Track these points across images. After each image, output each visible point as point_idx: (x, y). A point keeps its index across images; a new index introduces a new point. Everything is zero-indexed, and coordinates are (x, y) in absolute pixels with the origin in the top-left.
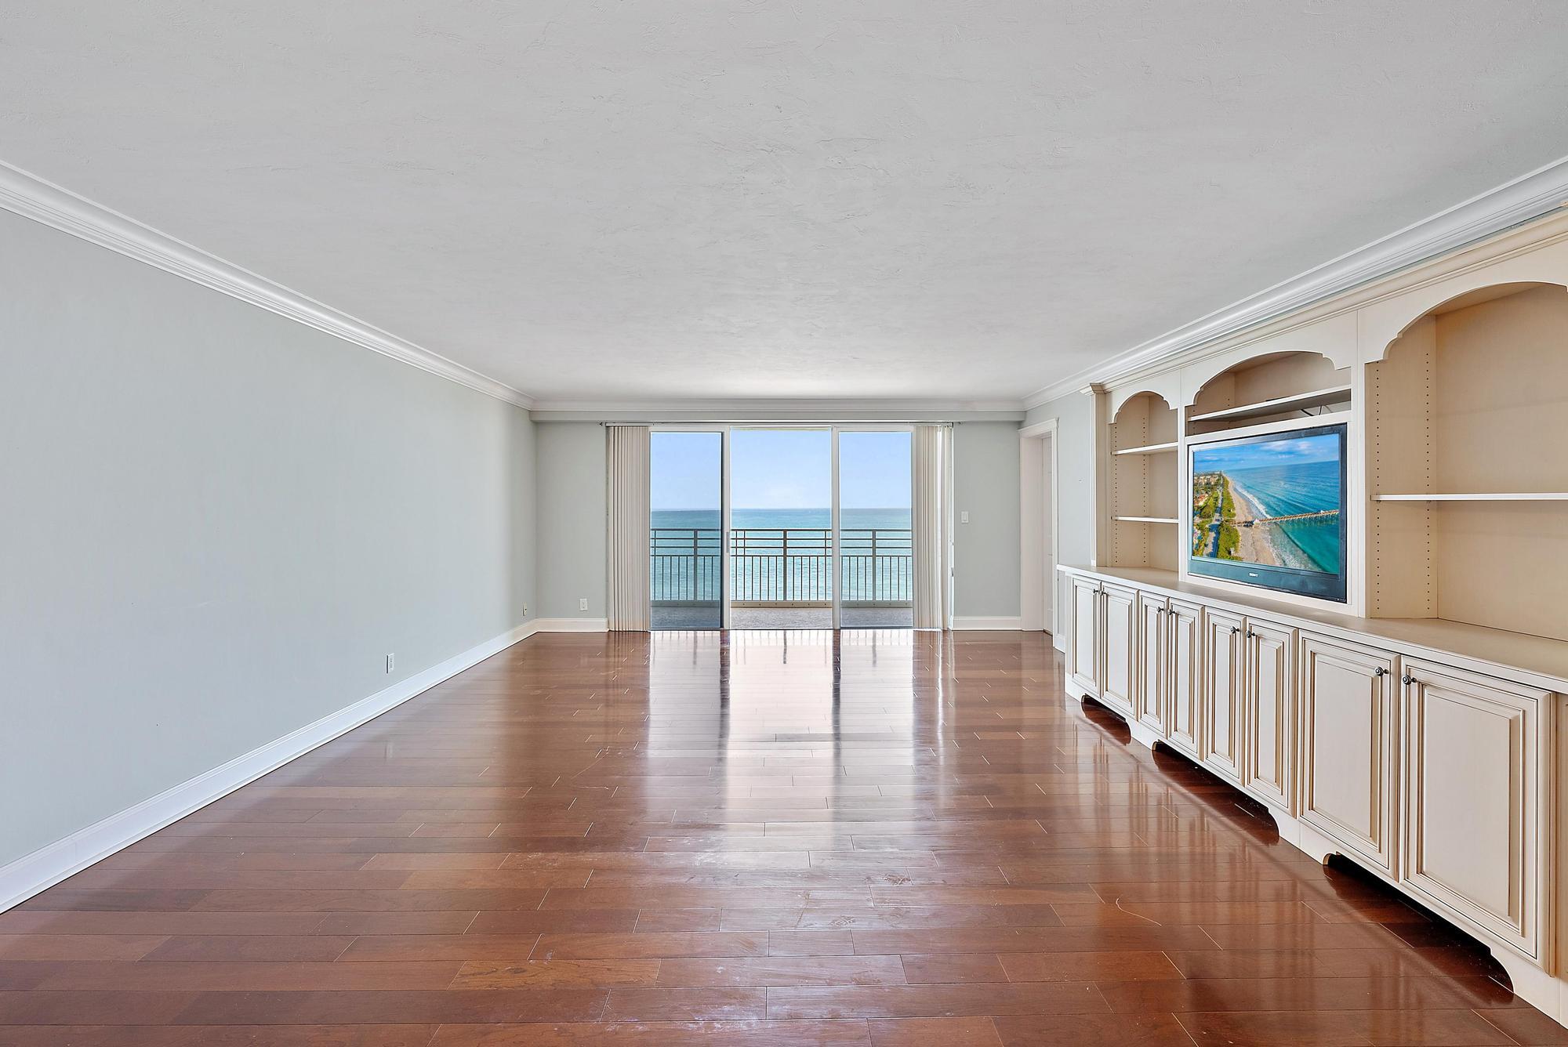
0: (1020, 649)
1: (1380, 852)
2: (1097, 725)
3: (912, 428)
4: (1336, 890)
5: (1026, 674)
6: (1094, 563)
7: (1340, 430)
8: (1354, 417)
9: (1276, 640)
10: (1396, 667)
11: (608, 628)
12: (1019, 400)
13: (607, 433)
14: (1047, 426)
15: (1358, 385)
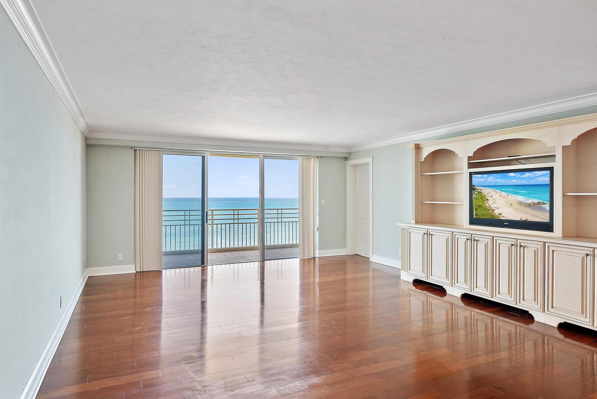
0: (345, 264)
1: (586, 318)
2: (424, 292)
3: (299, 158)
4: (563, 335)
5: (349, 276)
6: (414, 222)
7: (551, 169)
8: (558, 165)
9: (534, 247)
10: (593, 252)
11: (135, 270)
12: (348, 147)
13: (135, 154)
14: (366, 160)
15: (558, 153)
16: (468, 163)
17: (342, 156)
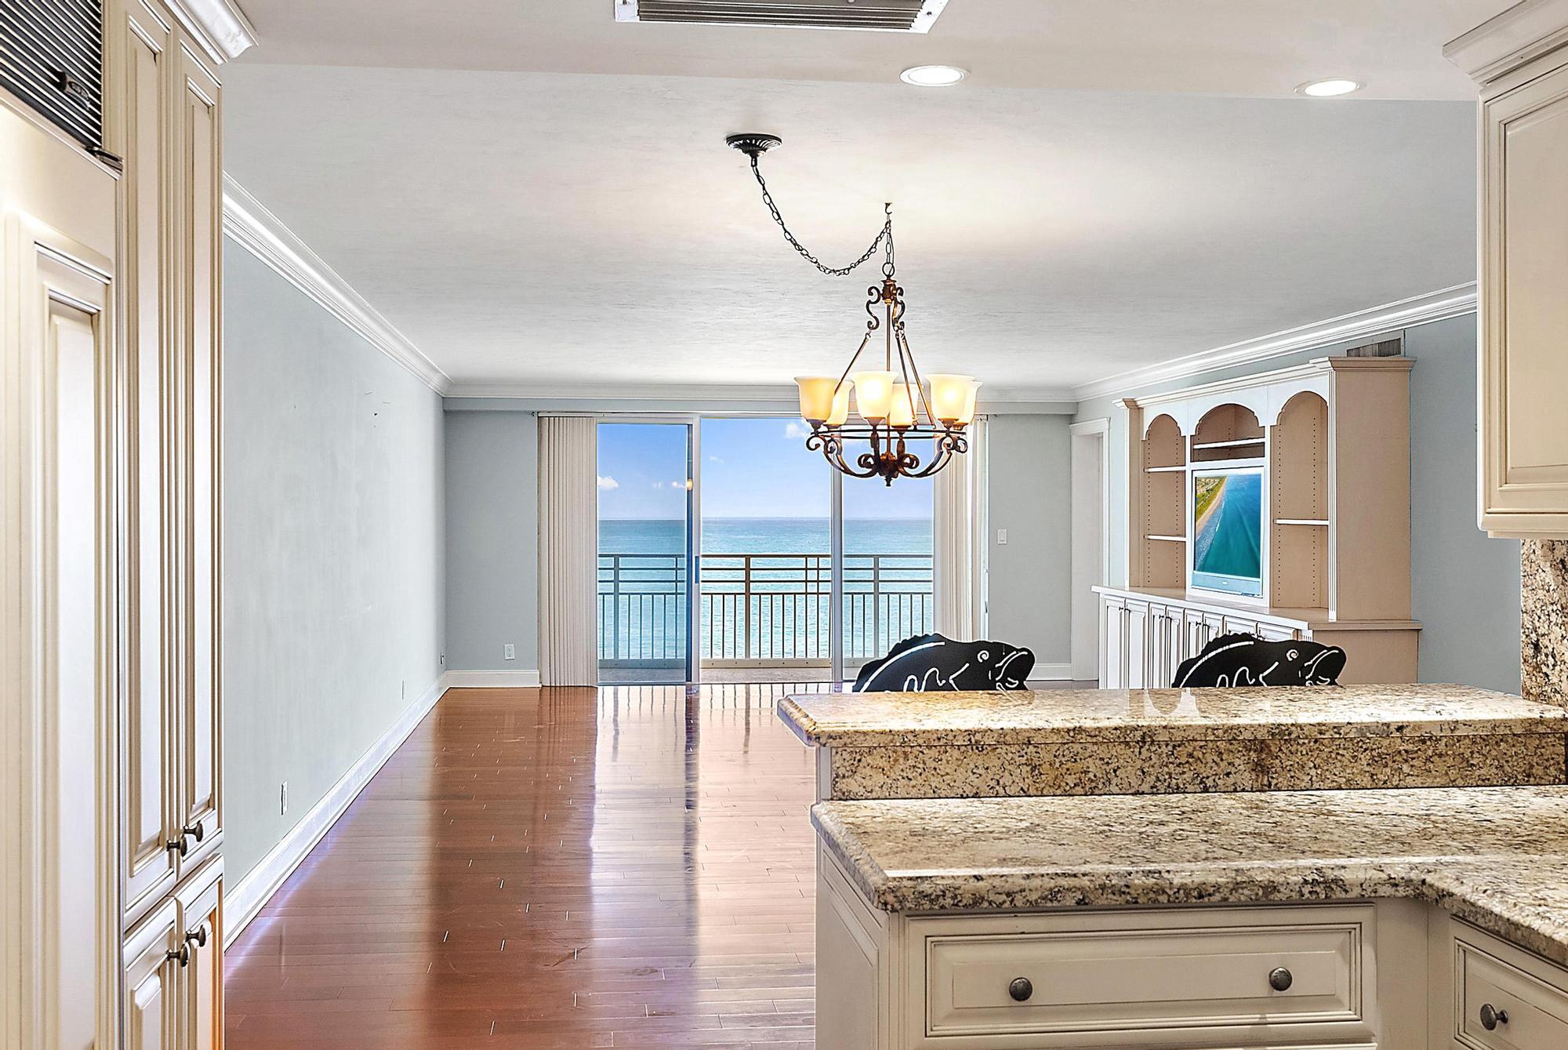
6: (1126, 580)
11: (541, 683)
12: (1069, 389)
13: (540, 426)
14: (1100, 425)
15: (1267, 440)
16: (1193, 450)
17: (1068, 413)
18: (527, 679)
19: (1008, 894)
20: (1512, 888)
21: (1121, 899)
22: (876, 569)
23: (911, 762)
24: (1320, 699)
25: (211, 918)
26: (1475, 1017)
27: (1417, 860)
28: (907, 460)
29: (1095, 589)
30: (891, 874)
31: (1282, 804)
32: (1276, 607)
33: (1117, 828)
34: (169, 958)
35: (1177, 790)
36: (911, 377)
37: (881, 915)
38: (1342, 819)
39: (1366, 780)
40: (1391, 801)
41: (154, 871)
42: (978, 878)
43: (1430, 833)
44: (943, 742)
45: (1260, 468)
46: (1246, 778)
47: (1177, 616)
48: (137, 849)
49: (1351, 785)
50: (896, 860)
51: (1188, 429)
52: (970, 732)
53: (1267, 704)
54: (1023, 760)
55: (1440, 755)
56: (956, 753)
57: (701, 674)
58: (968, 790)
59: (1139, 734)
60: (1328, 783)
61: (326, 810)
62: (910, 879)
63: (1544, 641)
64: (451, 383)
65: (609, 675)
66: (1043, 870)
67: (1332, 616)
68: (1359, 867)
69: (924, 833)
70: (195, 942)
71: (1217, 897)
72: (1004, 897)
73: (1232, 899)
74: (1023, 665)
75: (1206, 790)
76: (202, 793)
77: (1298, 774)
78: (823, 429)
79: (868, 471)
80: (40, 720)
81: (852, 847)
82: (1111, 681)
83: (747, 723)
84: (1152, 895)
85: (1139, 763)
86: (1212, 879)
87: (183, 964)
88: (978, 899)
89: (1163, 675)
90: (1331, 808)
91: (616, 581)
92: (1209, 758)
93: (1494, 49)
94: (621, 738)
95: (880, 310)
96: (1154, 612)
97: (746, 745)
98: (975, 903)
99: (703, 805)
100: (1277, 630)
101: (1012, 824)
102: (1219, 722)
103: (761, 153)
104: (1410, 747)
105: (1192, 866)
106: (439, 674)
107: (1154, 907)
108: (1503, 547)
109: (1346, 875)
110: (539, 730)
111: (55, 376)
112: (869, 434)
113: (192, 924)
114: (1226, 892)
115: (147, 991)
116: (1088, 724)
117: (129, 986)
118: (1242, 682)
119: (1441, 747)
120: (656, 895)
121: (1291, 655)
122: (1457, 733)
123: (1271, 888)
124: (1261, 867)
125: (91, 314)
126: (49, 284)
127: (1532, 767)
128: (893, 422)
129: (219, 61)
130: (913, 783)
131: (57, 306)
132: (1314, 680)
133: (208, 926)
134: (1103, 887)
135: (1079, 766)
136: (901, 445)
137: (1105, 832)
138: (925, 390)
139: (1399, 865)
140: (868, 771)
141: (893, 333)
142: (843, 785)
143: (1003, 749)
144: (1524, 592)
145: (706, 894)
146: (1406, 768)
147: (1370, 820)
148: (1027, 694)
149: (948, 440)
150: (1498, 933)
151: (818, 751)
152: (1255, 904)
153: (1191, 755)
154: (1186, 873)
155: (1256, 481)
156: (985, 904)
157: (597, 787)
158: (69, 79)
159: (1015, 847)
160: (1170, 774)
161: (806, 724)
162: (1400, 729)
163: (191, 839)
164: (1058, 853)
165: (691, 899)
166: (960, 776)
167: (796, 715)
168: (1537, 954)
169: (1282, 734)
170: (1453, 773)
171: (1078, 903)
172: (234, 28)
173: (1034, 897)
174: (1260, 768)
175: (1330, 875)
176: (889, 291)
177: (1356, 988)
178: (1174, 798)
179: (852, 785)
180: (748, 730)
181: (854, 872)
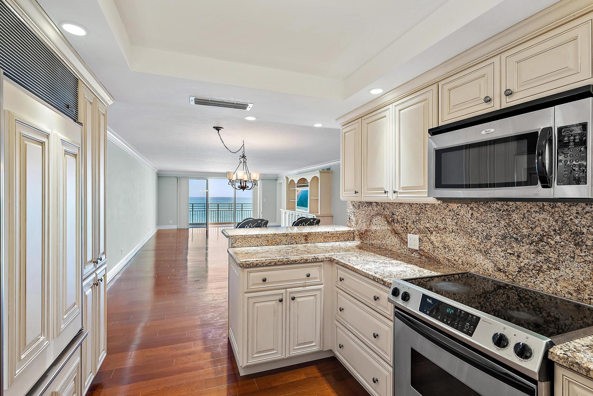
11: (177, 228)
12: (277, 175)
13: (177, 179)
14: (281, 181)
15: (309, 184)
16: (297, 186)
17: (276, 179)
18: (175, 227)
19: (262, 263)
20: (345, 258)
21: (282, 263)
22: (242, 206)
23: (246, 240)
24: (316, 228)
25: (104, 276)
26: (339, 279)
27: (330, 254)
28: (247, 187)
29: (280, 209)
30: (241, 260)
31: (309, 246)
32: (310, 212)
33: (282, 251)
34: (94, 285)
35: (292, 244)
36: (247, 172)
37: (240, 268)
38: (319, 248)
39: (323, 241)
40: (327, 244)
41: (90, 267)
42: (257, 261)
43: (333, 249)
44: (252, 237)
45: (308, 189)
46: (304, 241)
47: (294, 214)
48: (86, 263)
49: (320, 242)
50: (242, 258)
51: (296, 182)
52: (256, 235)
53: (307, 229)
54: (266, 240)
55: (335, 237)
56: (254, 239)
57: (209, 226)
58: (256, 245)
59: (286, 234)
60: (317, 242)
61: (131, 254)
62: (245, 261)
63: (351, 218)
64: (159, 171)
65: (191, 226)
66: (269, 259)
67: (319, 214)
68: (321, 256)
69: (248, 253)
70: (100, 281)
71: (298, 262)
72: (261, 264)
73: (300, 262)
74: (267, 222)
75: (297, 244)
76: (102, 251)
77: (312, 240)
78: (231, 181)
79: (240, 188)
80: (62, 238)
81: (235, 256)
82: (283, 225)
83: (218, 234)
84: (287, 262)
85: (286, 239)
86: (297, 259)
87: (97, 286)
88: (257, 264)
89: (291, 225)
90: (317, 246)
91: (193, 209)
92: (297, 238)
93: (343, 120)
94: (193, 238)
95: (242, 160)
96: (296, 214)
97: (218, 238)
98: (256, 265)
99: (209, 249)
100: (310, 216)
101: (264, 251)
102: (299, 232)
103: (220, 130)
104: (330, 235)
105: (294, 257)
106: (156, 226)
107: (287, 264)
108: (345, 202)
109: (319, 257)
110: (177, 237)
111: (66, 167)
112: (240, 182)
113: (99, 277)
114: (299, 261)
115: (88, 292)
116: (277, 233)
117: (84, 290)
118: (304, 225)
119: (335, 235)
120: (199, 266)
121: (312, 220)
122: (337, 233)
123: (307, 260)
124: (305, 256)
125: (75, 155)
126: (64, 148)
127: (349, 238)
128: (244, 180)
129: (106, 105)
130: (246, 244)
131: (66, 152)
132: (315, 224)
133: (103, 278)
134: (279, 261)
135: (275, 240)
136: (246, 184)
137: (280, 251)
138: (250, 174)
139: (327, 255)
140: (238, 242)
141: (244, 164)
142: (233, 245)
143: (262, 238)
144: (348, 209)
145: (210, 266)
146: (329, 239)
147: (323, 248)
148: (267, 228)
149: (254, 183)
150: (342, 265)
151: (229, 239)
152: (304, 263)
153: (294, 238)
154: (293, 258)
155: (307, 191)
156: (258, 265)
157: (189, 247)
158: (70, 106)
159: (264, 255)
160: (291, 241)
161: (227, 234)
162: (328, 232)
163: (99, 261)
164: (271, 256)
165: (207, 267)
166: (255, 243)
167: (225, 233)
168: (348, 268)
169: (309, 234)
170: (337, 240)
171: (274, 264)
172: (110, 99)
173: (267, 263)
174: (306, 240)
175: (316, 257)
176: (244, 157)
177: (320, 276)
178: (291, 245)
179: (235, 245)
180: (218, 235)
181: (235, 261)
